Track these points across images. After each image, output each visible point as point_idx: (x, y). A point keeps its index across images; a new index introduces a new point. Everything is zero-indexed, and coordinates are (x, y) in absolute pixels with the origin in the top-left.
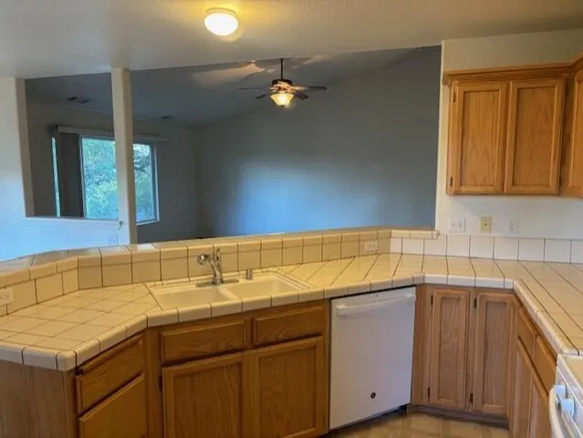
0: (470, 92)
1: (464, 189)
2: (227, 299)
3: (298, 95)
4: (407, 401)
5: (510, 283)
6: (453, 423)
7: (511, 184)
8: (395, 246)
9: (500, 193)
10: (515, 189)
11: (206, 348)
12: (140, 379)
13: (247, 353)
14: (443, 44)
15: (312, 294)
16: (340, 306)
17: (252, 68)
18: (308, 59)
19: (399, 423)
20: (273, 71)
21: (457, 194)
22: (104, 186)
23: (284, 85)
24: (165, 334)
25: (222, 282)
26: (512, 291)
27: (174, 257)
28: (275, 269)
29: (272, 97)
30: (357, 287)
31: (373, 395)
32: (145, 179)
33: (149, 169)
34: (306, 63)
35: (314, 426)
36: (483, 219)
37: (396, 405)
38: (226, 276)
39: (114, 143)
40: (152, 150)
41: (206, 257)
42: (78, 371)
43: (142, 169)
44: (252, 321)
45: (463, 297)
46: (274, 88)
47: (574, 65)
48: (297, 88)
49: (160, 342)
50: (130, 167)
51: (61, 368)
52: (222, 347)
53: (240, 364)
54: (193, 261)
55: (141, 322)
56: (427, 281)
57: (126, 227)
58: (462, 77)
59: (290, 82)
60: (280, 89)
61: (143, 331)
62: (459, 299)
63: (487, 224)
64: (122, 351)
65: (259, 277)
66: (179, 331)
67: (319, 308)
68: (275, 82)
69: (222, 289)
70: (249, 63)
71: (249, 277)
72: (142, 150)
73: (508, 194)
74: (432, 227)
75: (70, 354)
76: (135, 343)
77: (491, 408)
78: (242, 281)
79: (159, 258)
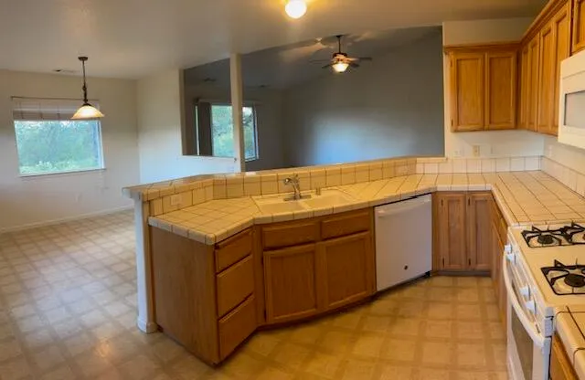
0: (461, 60)
1: (460, 128)
2: (303, 208)
3: (352, 65)
4: (430, 269)
5: (489, 187)
6: (459, 278)
7: (488, 123)
8: (419, 168)
9: (482, 129)
10: (492, 126)
11: (290, 241)
12: (250, 257)
13: (318, 243)
14: (443, 24)
15: (362, 204)
16: (380, 211)
17: (319, 46)
18: (358, 37)
19: (425, 283)
20: (334, 47)
21: (456, 131)
22: (223, 137)
23: (342, 57)
24: (265, 229)
25: (301, 197)
26: (490, 192)
27: (269, 180)
28: (335, 188)
29: (334, 66)
30: (392, 197)
31: (406, 268)
32: (250, 131)
33: (251, 124)
34: (358, 40)
35: (366, 289)
36: (475, 147)
37: (423, 272)
38: (303, 193)
39: (231, 108)
40: (253, 112)
41: (289, 180)
42: (216, 246)
43: (246, 124)
44: (321, 223)
45: (461, 199)
46: (335, 60)
47: (521, 43)
48: (351, 59)
49: (262, 235)
50: (240, 122)
51: (208, 243)
52: (301, 240)
53: (313, 252)
54: (281, 182)
55: (250, 221)
56: (438, 190)
57: (238, 163)
58: (455, 49)
59: (345, 55)
60: (338, 60)
61: (251, 227)
62: (459, 201)
63: (477, 150)
64: (239, 238)
65: (325, 193)
66: (274, 228)
67: (367, 213)
68: (335, 55)
69: (301, 202)
70: (316, 42)
71: (318, 192)
72: (247, 111)
73: (489, 130)
74: (443, 155)
75: (212, 236)
76: (247, 234)
77: (481, 266)
78: (314, 196)
79: (261, 180)
